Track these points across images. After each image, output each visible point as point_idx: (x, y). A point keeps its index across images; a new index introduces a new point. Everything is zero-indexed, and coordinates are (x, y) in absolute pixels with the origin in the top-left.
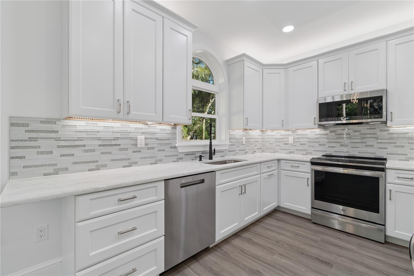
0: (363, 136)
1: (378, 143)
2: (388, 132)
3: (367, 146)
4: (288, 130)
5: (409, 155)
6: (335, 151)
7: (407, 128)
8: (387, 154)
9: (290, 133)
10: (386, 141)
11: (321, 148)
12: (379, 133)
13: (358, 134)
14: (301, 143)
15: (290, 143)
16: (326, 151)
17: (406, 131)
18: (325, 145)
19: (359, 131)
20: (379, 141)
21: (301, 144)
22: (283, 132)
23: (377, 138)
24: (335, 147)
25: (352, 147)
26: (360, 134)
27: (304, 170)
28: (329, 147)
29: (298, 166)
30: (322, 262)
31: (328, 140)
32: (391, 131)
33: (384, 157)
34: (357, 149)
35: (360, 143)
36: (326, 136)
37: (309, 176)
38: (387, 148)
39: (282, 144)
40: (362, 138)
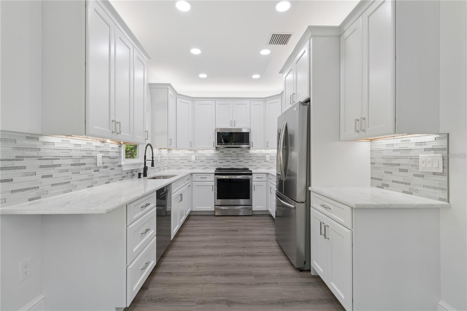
0: (238, 155)
1: (244, 159)
2: (249, 153)
3: (239, 161)
4: (191, 150)
5: (258, 166)
6: (223, 166)
7: (257, 151)
8: (249, 166)
9: (192, 152)
10: (248, 158)
11: (215, 164)
12: (245, 154)
13: (235, 154)
14: (201, 160)
15: (192, 160)
16: (218, 166)
17: (256, 153)
18: (217, 161)
19: (236, 152)
20: (246, 158)
21: (201, 161)
22: (187, 152)
23: (244, 157)
24: (223, 163)
25: (232, 163)
26: (236, 154)
27: (210, 180)
28: (220, 163)
29: (206, 178)
30: (233, 231)
31: (219, 158)
32: (250, 153)
33: (247, 168)
34: (235, 164)
35: (236, 159)
36: (217, 155)
37: (213, 183)
38: (248, 163)
39: (186, 162)
40: (238, 157)
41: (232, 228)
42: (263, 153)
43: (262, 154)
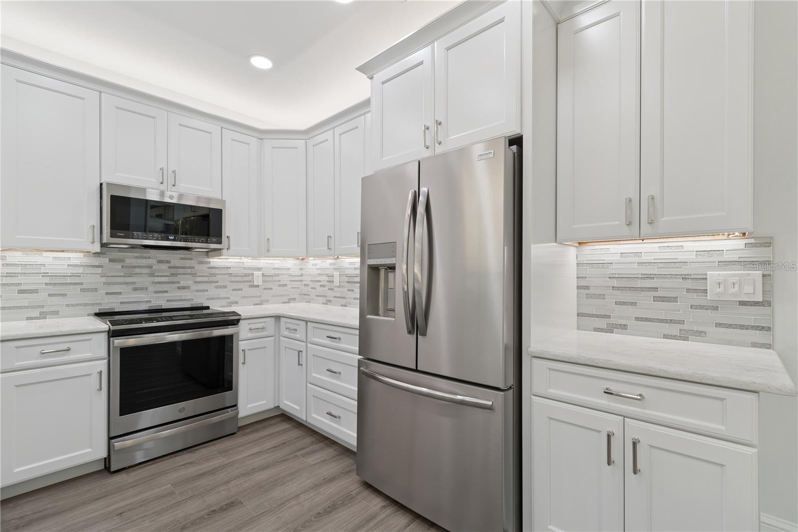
0: (175, 271)
1: (195, 282)
2: (208, 266)
3: (179, 288)
5: (232, 299)
6: (122, 303)
7: (230, 260)
8: (208, 299)
10: (206, 279)
11: (88, 298)
12: (198, 267)
13: (164, 267)
14: (23, 287)
16: (100, 304)
17: (228, 265)
18: (96, 290)
19: (168, 262)
20: (198, 279)
21: (21, 292)
23: (194, 275)
24: (120, 293)
25: (156, 292)
26: (170, 267)
27: (89, 355)
28: (107, 294)
30: (223, 509)
31: (104, 280)
32: (212, 265)
33: (204, 305)
34: (165, 294)
35: (169, 283)
36: (99, 270)
37: (102, 365)
38: (207, 291)
40: (173, 275)
41: (214, 499)
42: (246, 265)
43: (244, 268)
